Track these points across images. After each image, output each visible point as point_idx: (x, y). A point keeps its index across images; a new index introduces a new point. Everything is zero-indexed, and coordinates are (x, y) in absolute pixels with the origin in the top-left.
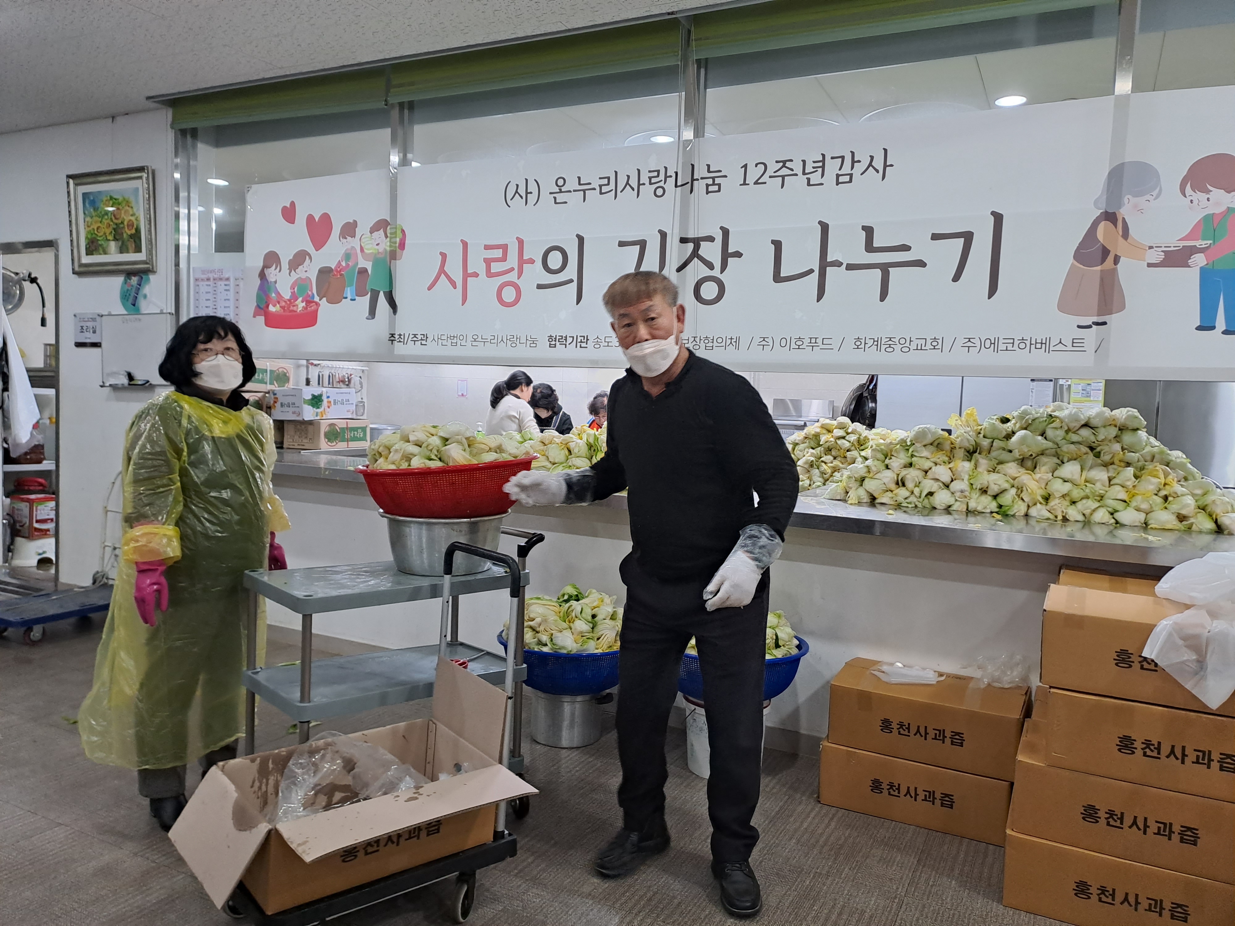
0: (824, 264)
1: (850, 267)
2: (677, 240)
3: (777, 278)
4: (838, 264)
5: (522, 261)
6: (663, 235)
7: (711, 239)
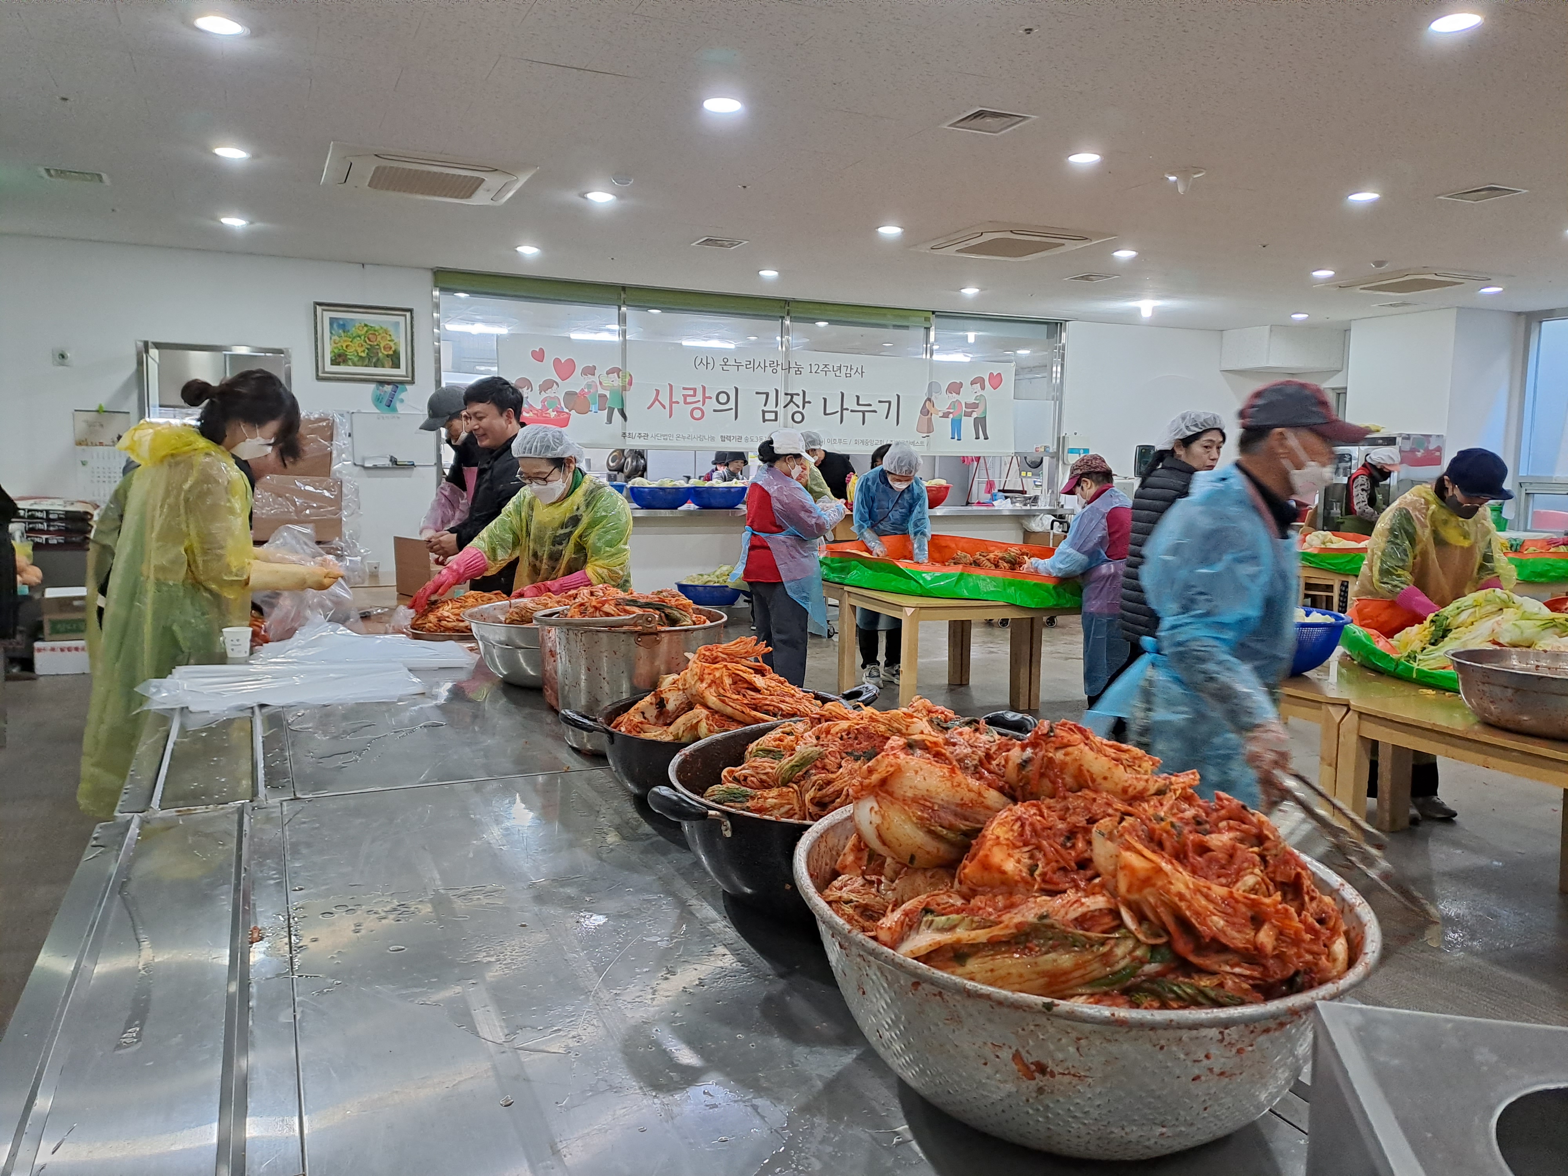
0: (842, 409)
1: (852, 411)
2: (783, 394)
3: (825, 414)
4: (847, 409)
5: (705, 398)
6: (777, 391)
7: (798, 395)
